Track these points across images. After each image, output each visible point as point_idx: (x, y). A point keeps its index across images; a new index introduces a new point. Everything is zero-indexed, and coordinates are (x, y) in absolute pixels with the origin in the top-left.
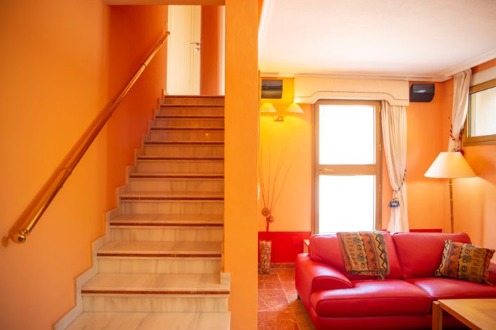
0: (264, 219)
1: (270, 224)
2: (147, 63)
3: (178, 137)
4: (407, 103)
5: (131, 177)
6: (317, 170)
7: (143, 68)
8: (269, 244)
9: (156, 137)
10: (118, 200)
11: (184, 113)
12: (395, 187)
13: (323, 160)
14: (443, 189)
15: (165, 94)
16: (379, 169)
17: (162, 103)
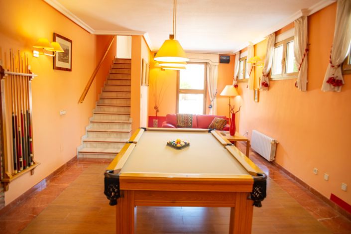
0: (155, 111)
1: (158, 113)
2: (108, 49)
3: (120, 77)
4: (218, 64)
5: (103, 91)
6: (178, 91)
7: (107, 52)
8: (157, 121)
9: (111, 77)
10: (99, 99)
11: (123, 66)
12: (211, 99)
13: (181, 87)
14: (226, 101)
15: (116, 58)
16: (205, 92)
17: (114, 62)
